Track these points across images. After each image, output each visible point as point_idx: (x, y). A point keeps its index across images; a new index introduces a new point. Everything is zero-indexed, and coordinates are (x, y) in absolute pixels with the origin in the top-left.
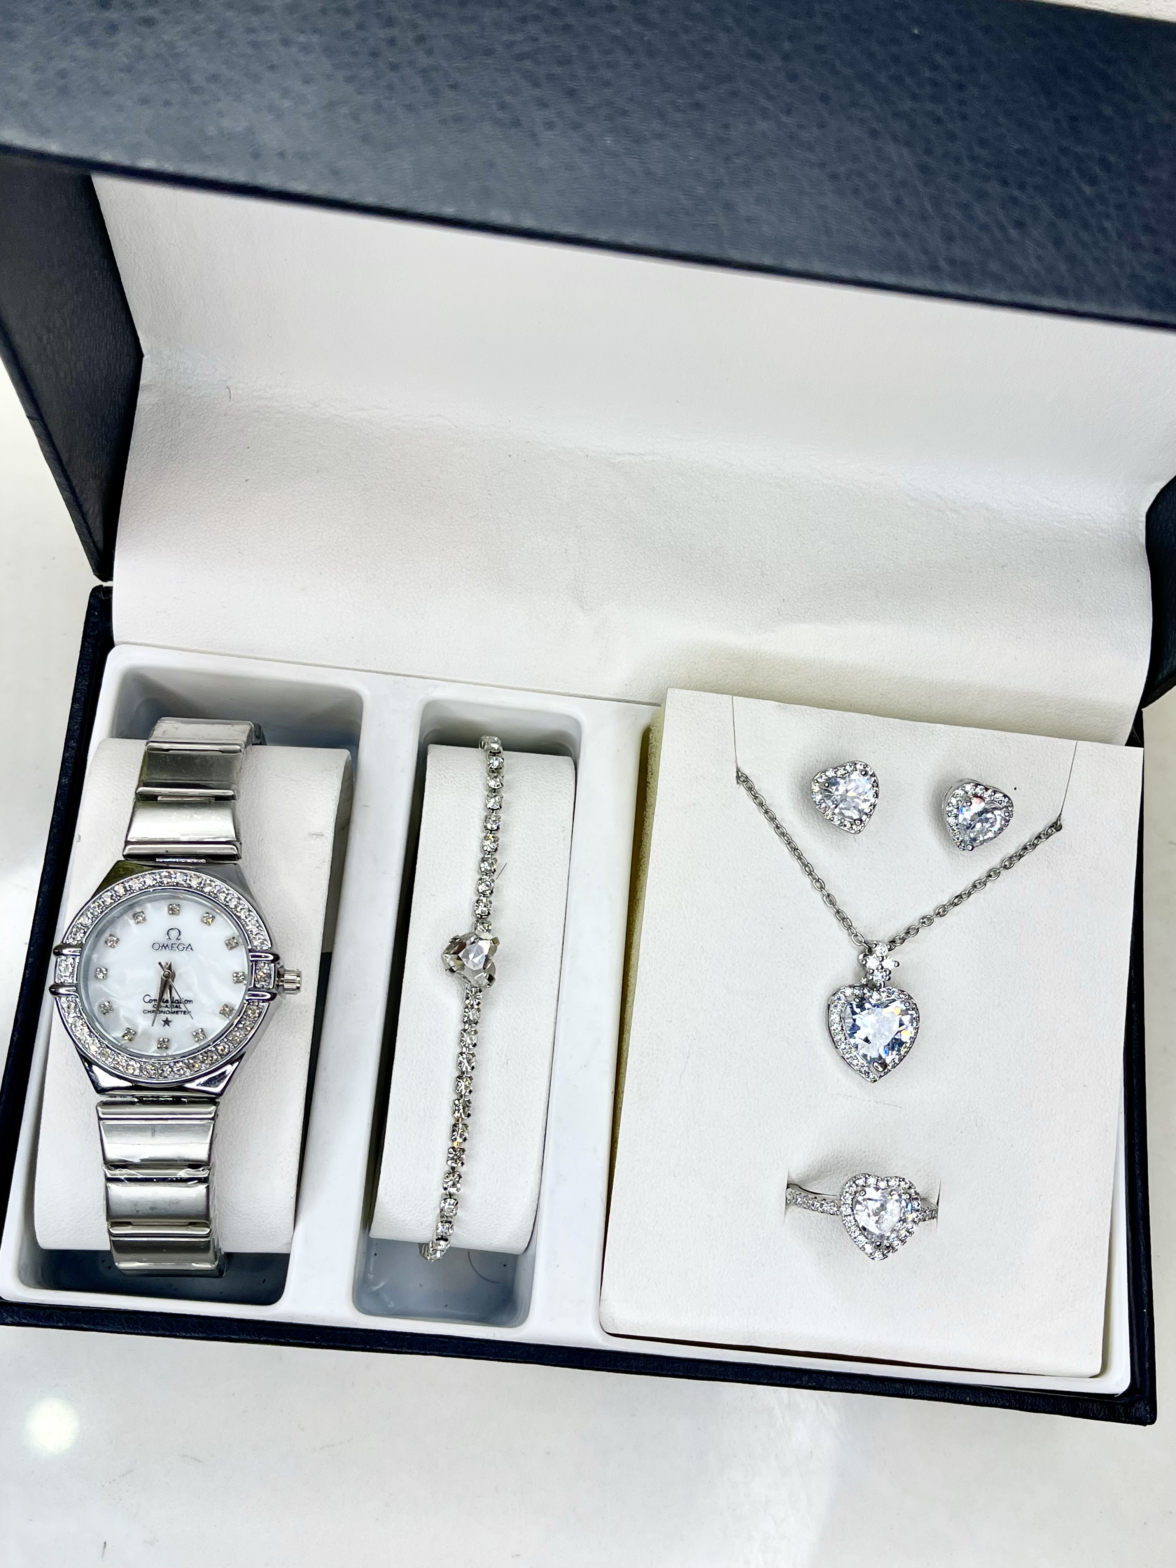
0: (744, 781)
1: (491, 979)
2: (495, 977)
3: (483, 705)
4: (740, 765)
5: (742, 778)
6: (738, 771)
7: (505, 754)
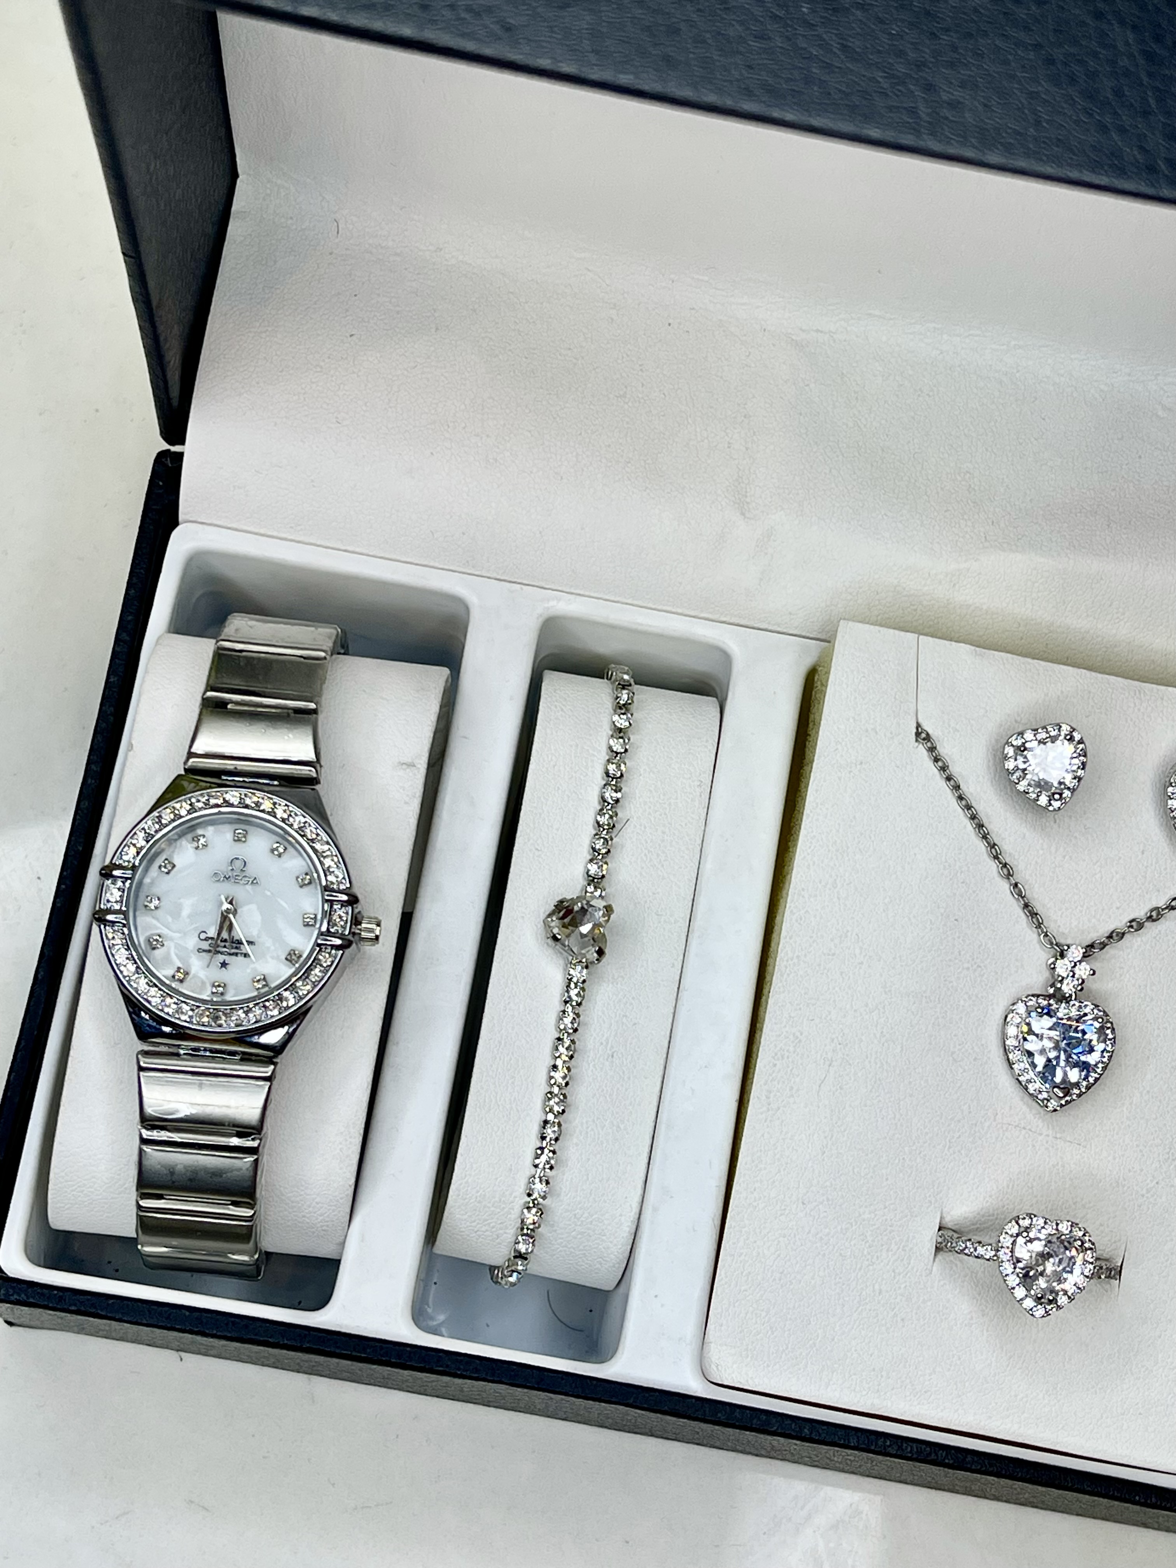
0: (924, 739)
1: (601, 953)
2: (606, 951)
3: (613, 627)
4: (920, 721)
5: (922, 735)
6: (918, 726)
7: (636, 688)
